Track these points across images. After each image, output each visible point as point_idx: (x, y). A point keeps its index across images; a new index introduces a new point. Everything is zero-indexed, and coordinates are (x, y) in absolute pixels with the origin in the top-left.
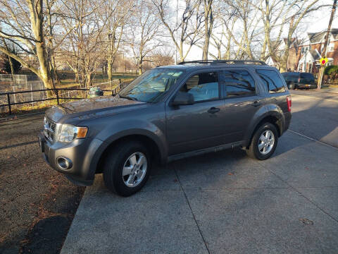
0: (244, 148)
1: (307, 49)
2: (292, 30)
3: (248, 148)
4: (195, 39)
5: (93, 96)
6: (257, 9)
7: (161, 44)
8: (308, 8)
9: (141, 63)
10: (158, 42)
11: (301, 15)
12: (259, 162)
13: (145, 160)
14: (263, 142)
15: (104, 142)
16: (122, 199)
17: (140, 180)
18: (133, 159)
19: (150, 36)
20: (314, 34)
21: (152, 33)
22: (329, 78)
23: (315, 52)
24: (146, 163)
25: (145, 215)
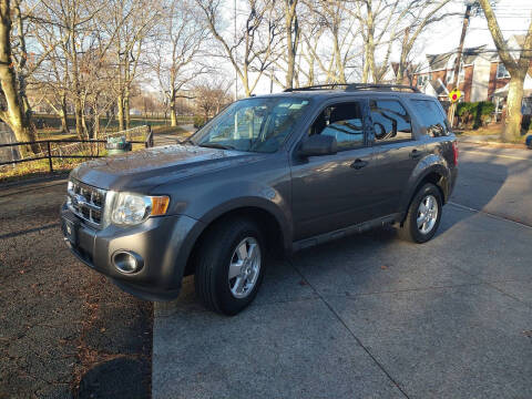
0: (397, 225)
1: (426, 79)
2: (406, 49)
3: (402, 225)
4: (267, 62)
5: (115, 152)
6: (352, 17)
7: (204, 70)
8: (428, 17)
9: (173, 99)
10: (199, 67)
11: (416, 28)
12: (418, 246)
13: (258, 251)
14: (422, 215)
15: (200, 220)
16: (226, 320)
17: (250, 286)
18: (242, 249)
19: (186, 58)
20: (435, 57)
21: (190, 52)
22: (460, 120)
23: (437, 82)
24: (259, 257)
25: (276, 346)
